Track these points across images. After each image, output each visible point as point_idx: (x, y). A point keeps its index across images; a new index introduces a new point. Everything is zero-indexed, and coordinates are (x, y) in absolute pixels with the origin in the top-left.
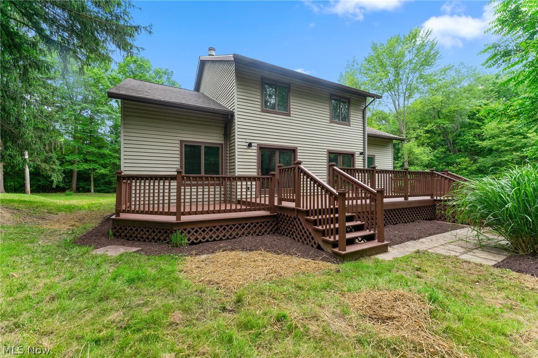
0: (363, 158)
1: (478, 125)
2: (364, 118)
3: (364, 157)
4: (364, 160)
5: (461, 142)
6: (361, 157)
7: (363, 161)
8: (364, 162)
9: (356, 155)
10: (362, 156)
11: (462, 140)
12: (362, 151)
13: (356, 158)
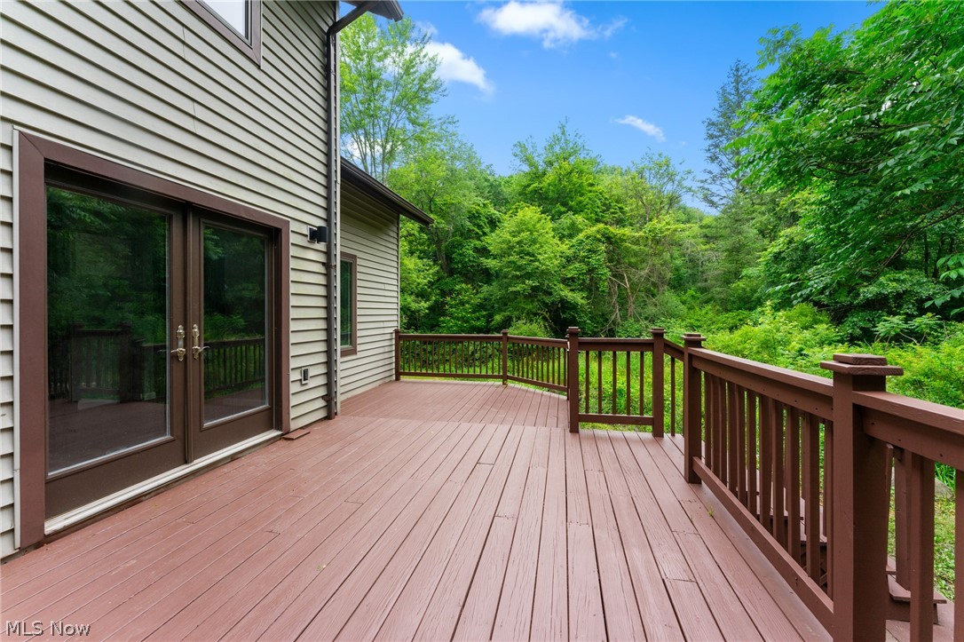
0: (322, 258)
1: (477, 233)
2: (327, 70)
3: (328, 253)
4: (328, 265)
5: (458, 258)
6: (315, 254)
7: (321, 269)
8: (328, 275)
9: (293, 239)
10: (321, 246)
11: (460, 255)
12: (321, 223)
13: (293, 251)
